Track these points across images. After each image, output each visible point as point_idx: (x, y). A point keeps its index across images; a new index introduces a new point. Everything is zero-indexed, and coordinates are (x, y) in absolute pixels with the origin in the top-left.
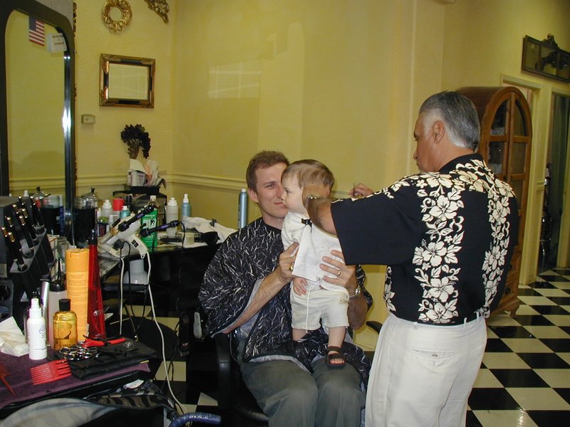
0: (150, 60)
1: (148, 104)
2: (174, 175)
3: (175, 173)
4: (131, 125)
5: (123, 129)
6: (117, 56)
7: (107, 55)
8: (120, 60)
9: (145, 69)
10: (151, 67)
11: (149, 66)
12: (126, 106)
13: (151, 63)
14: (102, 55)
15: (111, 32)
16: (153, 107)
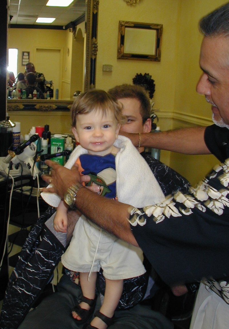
0: (158, 25)
1: (156, 58)
2: (173, 112)
3: (175, 111)
4: (141, 74)
5: (134, 76)
6: (132, 23)
7: (123, 22)
8: (133, 25)
9: (154, 32)
10: (159, 30)
11: (157, 30)
12: (137, 60)
13: (159, 27)
14: (120, 21)
15: (128, 5)
16: (159, 61)
